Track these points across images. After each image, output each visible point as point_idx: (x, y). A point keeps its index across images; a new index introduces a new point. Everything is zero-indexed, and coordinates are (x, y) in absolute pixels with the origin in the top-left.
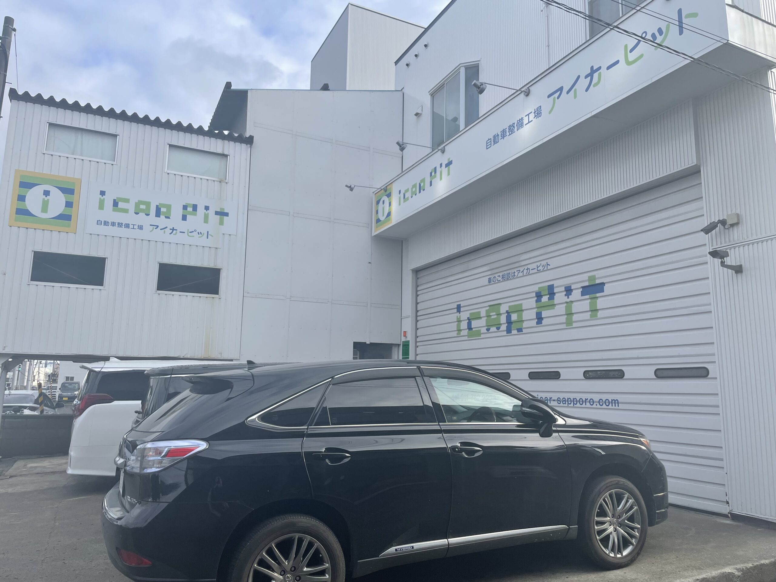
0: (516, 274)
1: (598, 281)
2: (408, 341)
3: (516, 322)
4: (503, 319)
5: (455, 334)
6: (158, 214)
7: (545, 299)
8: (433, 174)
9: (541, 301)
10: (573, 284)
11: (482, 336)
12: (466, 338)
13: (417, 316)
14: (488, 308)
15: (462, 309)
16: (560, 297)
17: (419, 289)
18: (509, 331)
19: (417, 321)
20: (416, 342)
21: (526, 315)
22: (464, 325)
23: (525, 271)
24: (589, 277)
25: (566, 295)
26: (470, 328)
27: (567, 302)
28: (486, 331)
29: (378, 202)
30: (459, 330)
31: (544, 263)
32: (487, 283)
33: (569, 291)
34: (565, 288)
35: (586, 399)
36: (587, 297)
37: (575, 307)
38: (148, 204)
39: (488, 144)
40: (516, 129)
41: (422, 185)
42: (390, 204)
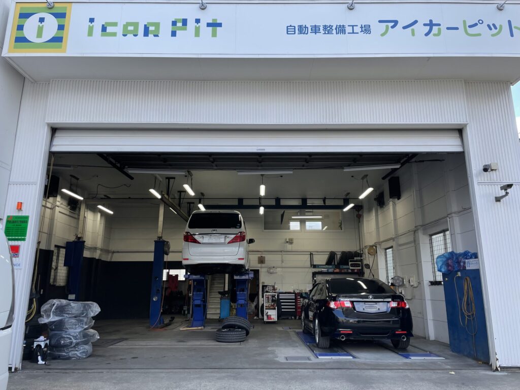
8: (179, 24)
29: (25, 16)
39: (290, 30)
40: (334, 32)
41: (152, 28)
42: (61, 27)
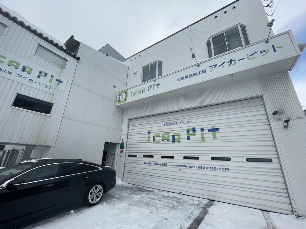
0: (177, 123)
1: (216, 128)
2: (124, 143)
3: (177, 139)
4: (171, 138)
5: (147, 141)
6: (24, 69)
7: (191, 132)
8: (150, 87)
9: (189, 133)
10: (204, 128)
11: (160, 143)
12: (152, 143)
13: (128, 134)
14: (163, 134)
15: (150, 133)
16: (198, 132)
17: (129, 125)
18: (174, 141)
19: (128, 136)
20: (127, 143)
21: (181, 137)
22: (152, 139)
23: (181, 123)
24: (212, 126)
26: (154, 139)
27: (201, 134)
28: (162, 141)
29: (120, 95)
30: (149, 140)
31: (191, 120)
32: (163, 125)
33: (202, 130)
35: (212, 168)
36: (212, 132)
37: (205, 136)
38: (18, 64)
39: (179, 80)
41: (144, 90)
42: (126, 96)
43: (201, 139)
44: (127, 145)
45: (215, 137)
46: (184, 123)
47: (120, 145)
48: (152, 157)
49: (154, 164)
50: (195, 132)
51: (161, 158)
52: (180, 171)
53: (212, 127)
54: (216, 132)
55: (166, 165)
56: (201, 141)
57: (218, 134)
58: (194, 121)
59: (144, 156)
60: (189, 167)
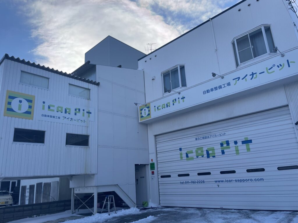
0: (210, 137)
1: (249, 139)
2: (154, 163)
3: (211, 154)
4: (205, 153)
5: (180, 159)
6: (66, 112)
7: (225, 145)
8: (174, 101)
9: (223, 146)
10: (238, 140)
11: (194, 159)
12: (186, 160)
13: (157, 153)
14: (196, 149)
15: (182, 150)
16: (232, 144)
17: (157, 142)
18: (208, 156)
19: (157, 155)
20: (157, 163)
21: (216, 151)
22: (184, 156)
23: (214, 136)
25: (235, 144)
26: (187, 156)
27: (235, 146)
28: (196, 157)
29: (141, 110)
30: (181, 158)
31: (223, 133)
32: (195, 140)
33: (236, 143)
34: (234, 142)
35: (249, 180)
36: (245, 144)
37: (239, 148)
38: (62, 108)
39: (204, 93)
40: (218, 89)
41: (168, 104)
42: (149, 111)
43: (235, 152)
44: (157, 165)
45: (248, 149)
46: (217, 136)
47: (149, 166)
48: (188, 175)
49: (191, 183)
50: (229, 145)
51: (197, 175)
52: (218, 187)
53: (245, 138)
54: (249, 144)
55: (204, 182)
56: (236, 155)
57: (251, 145)
58: (227, 133)
59: (179, 175)
60: (227, 181)
